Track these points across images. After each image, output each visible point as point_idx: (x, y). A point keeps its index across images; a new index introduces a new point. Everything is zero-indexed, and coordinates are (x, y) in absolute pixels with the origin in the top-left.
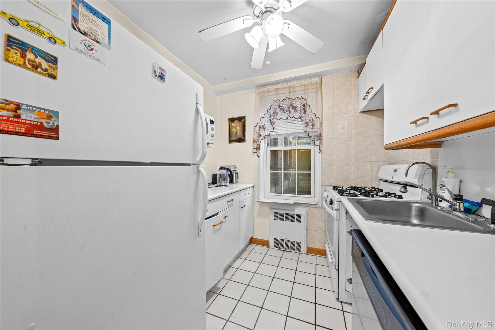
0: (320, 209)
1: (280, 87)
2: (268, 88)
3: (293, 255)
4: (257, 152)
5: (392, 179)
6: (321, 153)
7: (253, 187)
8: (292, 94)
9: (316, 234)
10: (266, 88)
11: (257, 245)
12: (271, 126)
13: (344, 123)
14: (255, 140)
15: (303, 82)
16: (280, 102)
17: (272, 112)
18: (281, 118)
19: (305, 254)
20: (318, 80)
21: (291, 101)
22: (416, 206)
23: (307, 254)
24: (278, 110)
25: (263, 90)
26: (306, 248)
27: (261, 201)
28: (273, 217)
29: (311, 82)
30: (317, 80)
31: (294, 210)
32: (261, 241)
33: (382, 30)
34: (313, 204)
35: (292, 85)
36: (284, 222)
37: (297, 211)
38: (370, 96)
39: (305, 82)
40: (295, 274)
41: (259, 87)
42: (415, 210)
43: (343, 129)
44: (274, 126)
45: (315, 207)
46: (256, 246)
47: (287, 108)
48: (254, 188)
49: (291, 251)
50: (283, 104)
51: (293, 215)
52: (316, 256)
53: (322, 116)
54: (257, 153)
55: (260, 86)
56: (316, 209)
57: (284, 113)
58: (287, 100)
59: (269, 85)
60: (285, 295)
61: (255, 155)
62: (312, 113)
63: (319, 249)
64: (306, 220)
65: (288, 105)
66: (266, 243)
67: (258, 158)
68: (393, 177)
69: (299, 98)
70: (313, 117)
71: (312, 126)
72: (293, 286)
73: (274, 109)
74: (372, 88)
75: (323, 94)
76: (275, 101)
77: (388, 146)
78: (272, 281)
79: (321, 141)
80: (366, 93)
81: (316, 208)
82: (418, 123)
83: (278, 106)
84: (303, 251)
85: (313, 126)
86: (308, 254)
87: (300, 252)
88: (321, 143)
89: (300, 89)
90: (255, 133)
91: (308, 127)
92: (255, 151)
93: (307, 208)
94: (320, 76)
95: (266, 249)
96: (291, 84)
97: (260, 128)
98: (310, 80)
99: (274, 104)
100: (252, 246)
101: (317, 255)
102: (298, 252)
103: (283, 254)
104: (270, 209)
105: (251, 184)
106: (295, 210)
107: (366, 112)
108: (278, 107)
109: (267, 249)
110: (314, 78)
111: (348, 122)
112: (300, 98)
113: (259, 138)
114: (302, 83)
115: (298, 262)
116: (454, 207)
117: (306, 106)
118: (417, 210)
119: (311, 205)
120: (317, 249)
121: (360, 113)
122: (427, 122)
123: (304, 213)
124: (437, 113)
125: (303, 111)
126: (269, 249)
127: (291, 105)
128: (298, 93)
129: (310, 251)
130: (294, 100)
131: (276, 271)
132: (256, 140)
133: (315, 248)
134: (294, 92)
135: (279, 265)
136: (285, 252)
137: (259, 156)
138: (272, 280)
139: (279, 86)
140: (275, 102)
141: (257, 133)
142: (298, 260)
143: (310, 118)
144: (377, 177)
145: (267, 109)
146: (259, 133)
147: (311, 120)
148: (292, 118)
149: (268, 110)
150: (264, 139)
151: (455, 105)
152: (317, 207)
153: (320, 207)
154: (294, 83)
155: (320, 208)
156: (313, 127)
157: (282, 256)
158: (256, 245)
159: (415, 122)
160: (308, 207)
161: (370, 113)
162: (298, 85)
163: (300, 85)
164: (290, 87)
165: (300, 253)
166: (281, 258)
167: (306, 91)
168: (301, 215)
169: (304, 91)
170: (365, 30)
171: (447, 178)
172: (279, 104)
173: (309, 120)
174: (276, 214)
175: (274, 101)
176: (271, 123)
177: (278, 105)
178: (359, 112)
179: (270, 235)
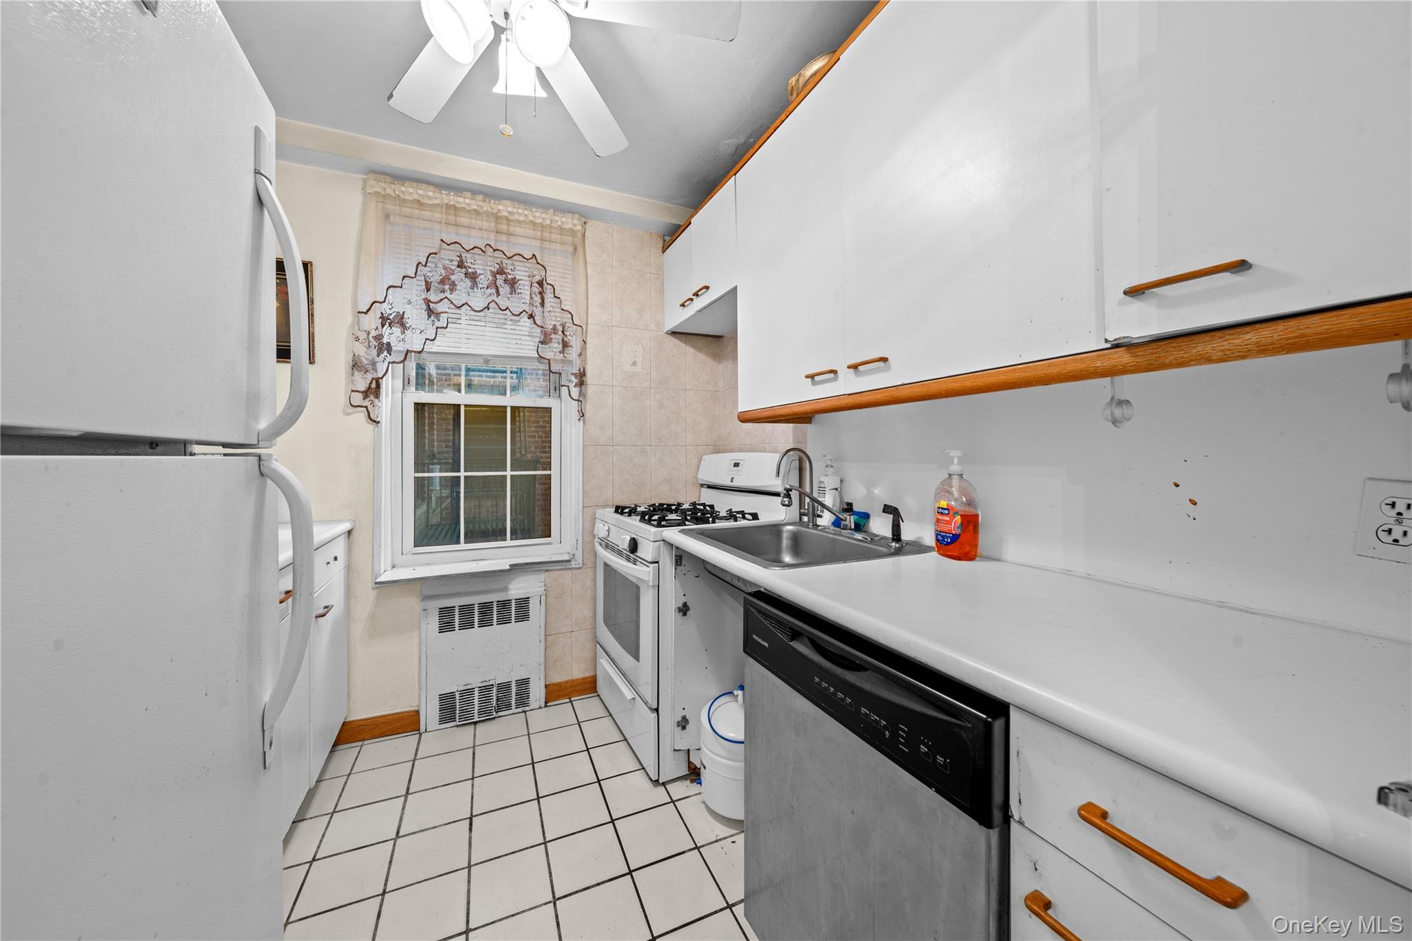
0: (580, 571)
1: (463, 206)
2: (421, 192)
3: (510, 723)
4: (367, 403)
5: (732, 481)
6: (582, 422)
7: (350, 532)
8: (504, 238)
9: (569, 641)
10: (411, 190)
11: (366, 742)
12: (430, 322)
13: (636, 351)
14: (361, 361)
15: (538, 216)
16: (462, 252)
17: (435, 278)
18: (467, 303)
19: (540, 708)
20: (579, 224)
21: (500, 258)
22: (787, 531)
23: (546, 706)
24: (458, 276)
25: (397, 193)
26: (543, 690)
27: (382, 580)
28: (434, 622)
29: (559, 223)
30: (575, 225)
31: (506, 589)
32: (384, 723)
33: (735, 175)
34: (562, 561)
35: (505, 214)
36: (477, 631)
37: (517, 589)
38: (699, 303)
39: (544, 219)
40: (534, 773)
41: (382, 176)
42: (787, 538)
43: (632, 365)
44: (438, 324)
45: (567, 567)
46: (362, 746)
47: (491, 278)
48: (351, 536)
49: (499, 714)
50: (473, 261)
51: (504, 605)
52: (571, 702)
53: (587, 324)
54: (366, 407)
55: (384, 173)
56: (570, 572)
57: (475, 288)
58: (489, 254)
59: (424, 185)
60: (527, 848)
61: (361, 415)
62: (562, 310)
63: (577, 680)
64: (543, 607)
65: (493, 269)
66: (407, 723)
67: (371, 427)
68: (732, 478)
69: (524, 258)
70: (566, 320)
71: (561, 346)
72: (540, 809)
73: (445, 268)
74: (707, 288)
75: (588, 265)
76: (448, 245)
77: (748, 416)
78: (470, 829)
79: (583, 390)
80: (693, 295)
81: (570, 569)
82: (817, 378)
83: (456, 263)
84: (536, 700)
85: (565, 345)
86: (548, 705)
87: (527, 709)
88: (581, 394)
89: (530, 232)
90: (362, 336)
91: (547, 346)
92: (358, 399)
93: (546, 573)
94: (584, 215)
95: (410, 741)
96: (500, 207)
97: (384, 319)
98: (556, 218)
99: (443, 252)
100: (348, 753)
101: (572, 699)
102: (520, 710)
103: (475, 736)
104: (422, 601)
105: (341, 521)
106: (510, 587)
107: (678, 335)
108: (458, 266)
109: (412, 740)
110: (567, 214)
111: (644, 350)
112: (528, 258)
113: (378, 356)
114: (534, 217)
115: (529, 737)
116: (844, 522)
117: (545, 285)
118: (790, 538)
119: (554, 564)
120: (573, 681)
121: (666, 333)
122: (836, 379)
123: (539, 589)
124: (855, 367)
125: (538, 299)
126: (420, 739)
127: (501, 271)
128: (522, 241)
129: (555, 693)
130: (509, 258)
131: (472, 793)
132: (365, 362)
133: (567, 682)
134: (509, 234)
135: (473, 771)
136: (478, 726)
137: (378, 420)
138: (468, 827)
139: (461, 200)
140: (445, 246)
141: (371, 336)
142: (528, 732)
143: (553, 323)
144: (696, 478)
145: (416, 263)
146: (378, 338)
147: (560, 328)
148: (504, 312)
149: (419, 268)
150: (403, 361)
151: (884, 360)
152: (574, 566)
153: (581, 565)
154: (510, 209)
155: (580, 568)
156: (563, 348)
157: (474, 743)
158: (361, 743)
159: (812, 377)
160: (547, 571)
161: (684, 337)
162: (522, 218)
163: (527, 220)
164: (497, 218)
165: (525, 712)
166: (474, 747)
167: (547, 245)
168: (528, 598)
169: (539, 242)
170: (696, 156)
171: (827, 475)
172: (460, 256)
173: (551, 327)
174: (446, 613)
175: (442, 240)
176: (430, 312)
177: (458, 259)
178: (665, 331)
179: (420, 689)
